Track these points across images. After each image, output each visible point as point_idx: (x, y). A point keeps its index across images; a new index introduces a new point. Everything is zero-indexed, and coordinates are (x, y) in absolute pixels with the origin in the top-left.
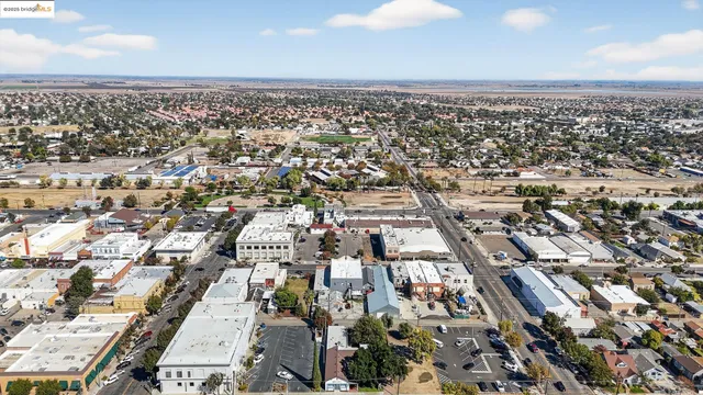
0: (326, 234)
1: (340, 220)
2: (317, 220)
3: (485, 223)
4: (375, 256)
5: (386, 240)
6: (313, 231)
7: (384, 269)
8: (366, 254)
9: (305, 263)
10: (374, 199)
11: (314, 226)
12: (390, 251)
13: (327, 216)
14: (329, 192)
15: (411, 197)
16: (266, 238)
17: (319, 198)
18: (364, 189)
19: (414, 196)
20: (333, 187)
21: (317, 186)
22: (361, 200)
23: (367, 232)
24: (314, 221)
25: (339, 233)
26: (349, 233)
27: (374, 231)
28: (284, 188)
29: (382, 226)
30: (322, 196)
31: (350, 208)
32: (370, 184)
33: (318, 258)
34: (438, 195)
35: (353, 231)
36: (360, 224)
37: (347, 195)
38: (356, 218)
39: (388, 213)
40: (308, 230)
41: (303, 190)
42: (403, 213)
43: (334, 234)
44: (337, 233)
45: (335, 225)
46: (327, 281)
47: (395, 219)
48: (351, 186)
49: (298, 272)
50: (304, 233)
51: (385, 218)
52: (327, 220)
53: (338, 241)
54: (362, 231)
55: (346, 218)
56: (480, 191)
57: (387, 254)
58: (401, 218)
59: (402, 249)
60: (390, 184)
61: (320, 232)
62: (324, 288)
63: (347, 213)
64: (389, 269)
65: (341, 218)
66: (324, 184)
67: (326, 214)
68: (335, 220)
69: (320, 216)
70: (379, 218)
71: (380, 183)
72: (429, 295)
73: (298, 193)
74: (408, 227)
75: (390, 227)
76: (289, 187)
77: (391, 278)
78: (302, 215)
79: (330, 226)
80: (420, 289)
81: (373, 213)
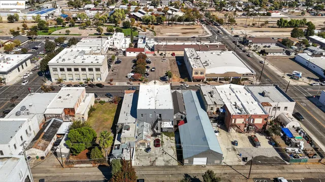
0: (138, 57)
1: (151, 45)
2: (133, 45)
3: (265, 47)
4: (182, 77)
5: (192, 62)
6: (128, 54)
7: (194, 93)
8: (174, 76)
9: (117, 84)
10: (177, 30)
11: (129, 50)
12: (196, 73)
13: (140, 42)
14: (144, 26)
15: (203, 28)
16: (79, 61)
17: (135, 29)
18: (169, 24)
19: (205, 28)
20: (146, 21)
21: (136, 22)
22: (167, 31)
23: (173, 54)
24: (130, 45)
25: (150, 55)
26: (158, 55)
27: (180, 53)
28: (111, 23)
29: (186, 49)
30: (139, 28)
31: (159, 36)
32: (173, 20)
33: (130, 80)
34: (221, 27)
35: (161, 54)
36: (167, 48)
37: (156, 28)
38: (164, 43)
39: (188, 39)
40: (124, 53)
41: (124, 24)
42: (200, 39)
43: (144, 57)
44: (148, 55)
45: (147, 49)
46: (134, 112)
47: (194, 44)
48: (159, 21)
49: (108, 95)
50: (121, 55)
51: (186, 43)
52: (141, 44)
53: (149, 62)
54: (168, 54)
55: (156, 43)
56: (251, 24)
57: (194, 75)
58: (199, 43)
59: (208, 71)
60: (187, 20)
61: (133, 55)
62: (131, 119)
63: (156, 40)
64: (199, 94)
65: (152, 43)
66: (140, 20)
67: (139, 40)
68: (147, 45)
69: (135, 42)
70: (182, 44)
71: (180, 19)
72: (249, 126)
73: (121, 25)
74: (207, 50)
75: (193, 50)
76: (115, 22)
77: (203, 105)
78: (121, 41)
79: (143, 50)
80: (239, 121)
81: (177, 40)
